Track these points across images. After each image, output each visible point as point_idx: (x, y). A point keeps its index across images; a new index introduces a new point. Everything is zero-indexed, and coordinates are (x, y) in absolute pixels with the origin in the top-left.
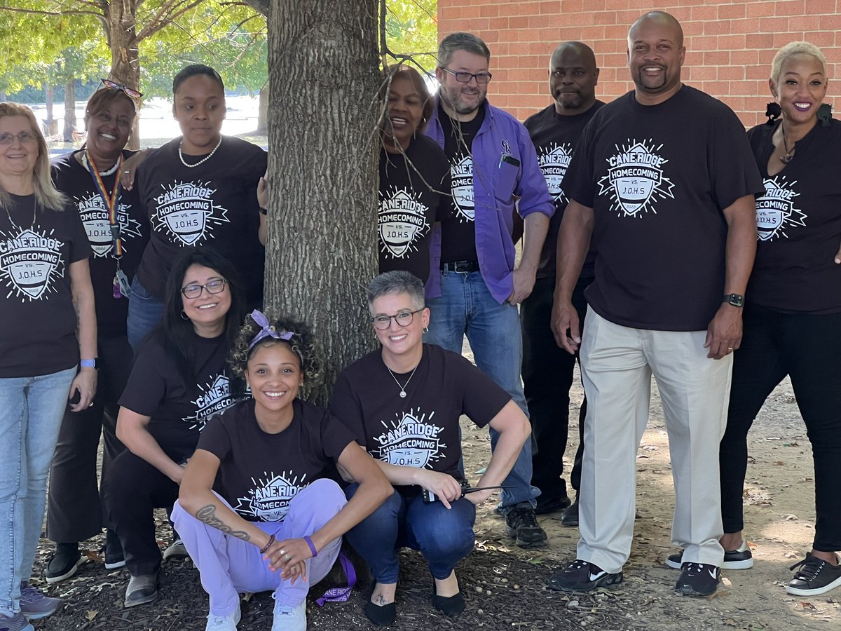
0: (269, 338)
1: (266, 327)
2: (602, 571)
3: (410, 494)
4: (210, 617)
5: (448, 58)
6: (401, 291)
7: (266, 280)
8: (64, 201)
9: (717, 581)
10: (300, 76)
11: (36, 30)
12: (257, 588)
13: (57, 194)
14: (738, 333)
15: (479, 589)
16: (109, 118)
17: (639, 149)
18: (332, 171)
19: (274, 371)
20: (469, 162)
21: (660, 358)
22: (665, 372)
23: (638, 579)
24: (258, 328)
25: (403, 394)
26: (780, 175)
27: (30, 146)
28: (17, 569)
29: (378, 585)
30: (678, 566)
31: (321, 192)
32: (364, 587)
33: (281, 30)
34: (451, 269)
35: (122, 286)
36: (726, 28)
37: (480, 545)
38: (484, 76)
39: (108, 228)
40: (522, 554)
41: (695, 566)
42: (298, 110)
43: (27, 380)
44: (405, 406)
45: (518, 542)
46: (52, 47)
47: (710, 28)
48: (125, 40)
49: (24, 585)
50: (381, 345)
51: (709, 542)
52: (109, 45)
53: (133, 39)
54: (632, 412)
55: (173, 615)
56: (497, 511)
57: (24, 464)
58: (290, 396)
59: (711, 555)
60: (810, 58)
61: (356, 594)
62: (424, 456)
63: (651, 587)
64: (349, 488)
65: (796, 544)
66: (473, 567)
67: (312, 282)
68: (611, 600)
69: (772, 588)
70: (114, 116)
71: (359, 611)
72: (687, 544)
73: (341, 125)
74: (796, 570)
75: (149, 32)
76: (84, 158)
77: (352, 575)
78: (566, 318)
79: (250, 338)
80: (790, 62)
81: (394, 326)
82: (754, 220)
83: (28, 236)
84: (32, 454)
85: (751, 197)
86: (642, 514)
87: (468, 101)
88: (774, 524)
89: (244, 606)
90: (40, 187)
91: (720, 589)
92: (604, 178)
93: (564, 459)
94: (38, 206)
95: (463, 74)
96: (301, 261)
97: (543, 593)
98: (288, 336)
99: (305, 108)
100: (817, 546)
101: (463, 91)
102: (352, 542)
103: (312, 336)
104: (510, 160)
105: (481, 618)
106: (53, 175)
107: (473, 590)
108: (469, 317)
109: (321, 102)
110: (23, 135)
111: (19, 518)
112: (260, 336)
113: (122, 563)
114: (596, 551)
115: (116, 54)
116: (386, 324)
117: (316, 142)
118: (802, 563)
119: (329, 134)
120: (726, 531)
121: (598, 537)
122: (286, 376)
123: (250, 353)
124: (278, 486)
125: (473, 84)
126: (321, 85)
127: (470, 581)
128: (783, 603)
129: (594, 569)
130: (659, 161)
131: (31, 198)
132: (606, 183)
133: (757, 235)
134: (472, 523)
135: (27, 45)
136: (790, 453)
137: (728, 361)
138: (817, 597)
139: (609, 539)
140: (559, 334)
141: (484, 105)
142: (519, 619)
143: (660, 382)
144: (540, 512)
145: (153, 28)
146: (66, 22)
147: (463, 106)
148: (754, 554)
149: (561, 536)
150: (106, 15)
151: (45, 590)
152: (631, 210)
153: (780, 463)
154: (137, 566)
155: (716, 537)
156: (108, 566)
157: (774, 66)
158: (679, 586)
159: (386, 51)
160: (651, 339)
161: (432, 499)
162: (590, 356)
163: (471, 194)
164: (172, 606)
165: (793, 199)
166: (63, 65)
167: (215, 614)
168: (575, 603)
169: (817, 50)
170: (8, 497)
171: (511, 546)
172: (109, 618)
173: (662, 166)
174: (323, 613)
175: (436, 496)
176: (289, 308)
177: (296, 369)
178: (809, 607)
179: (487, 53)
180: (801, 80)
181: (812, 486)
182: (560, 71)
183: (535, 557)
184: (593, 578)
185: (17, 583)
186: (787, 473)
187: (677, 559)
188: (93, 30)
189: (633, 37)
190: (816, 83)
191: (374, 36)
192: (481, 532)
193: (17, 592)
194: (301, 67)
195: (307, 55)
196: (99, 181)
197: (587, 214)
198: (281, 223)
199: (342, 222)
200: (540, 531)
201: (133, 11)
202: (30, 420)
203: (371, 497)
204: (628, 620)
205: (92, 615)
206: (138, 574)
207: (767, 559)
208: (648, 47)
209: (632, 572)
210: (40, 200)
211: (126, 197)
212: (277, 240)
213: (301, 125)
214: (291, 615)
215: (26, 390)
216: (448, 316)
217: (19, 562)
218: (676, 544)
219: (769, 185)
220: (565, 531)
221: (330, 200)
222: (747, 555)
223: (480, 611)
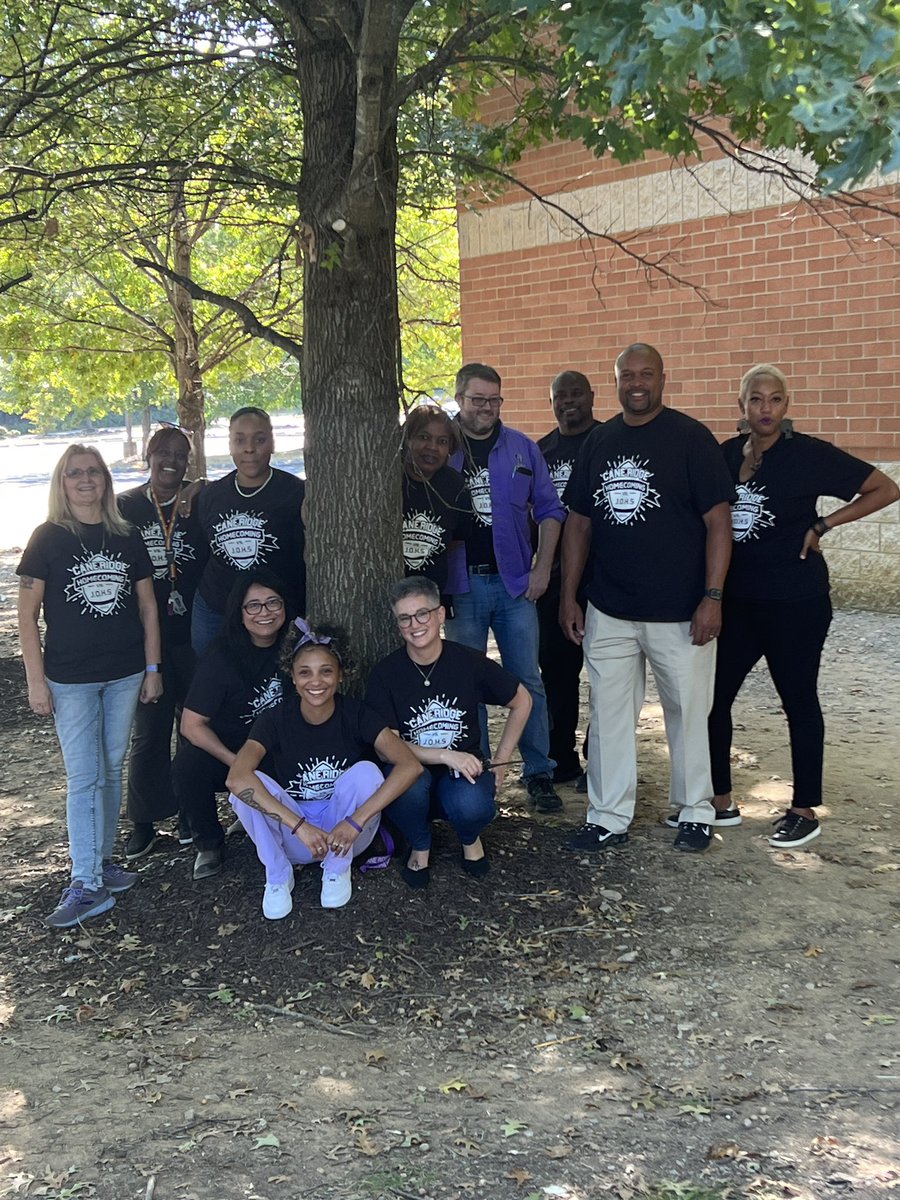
0: (310, 643)
1: (307, 633)
2: (608, 832)
3: (438, 773)
4: (268, 886)
5: (466, 384)
6: (419, 593)
7: (308, 589)
8: (129, 527)
9: (711, 837)
10: (330, 411)
11: (112, 366)
12: (308, 859)
13: (122, 521)
14: (718, 623)
15: (502, 852)
16: (168, 453)
17: (628, 464)
18: (360, 494)
19: (315, 672)
20: (486, 474)
21: (654, 646)
22: (658, 658)
23: (641, 838)
24: (301, 634)
25: (427, 683)
26: (751, 481)
27: (98, 480)
28: (99, 848)
29: (414, 852)
30: (676, 824)
31: (352, 513)
32: (402, 855)
33: (311, 371)
34: (475, 571)
35: (175, 605)
36: (713, 347)
37: (505, 811)
38: (496, 400)
39: (163, 554)
40: (541, 818)
41: (690, 825)
42: (330, 442)
43: (102, 684)
44: (431, 693)
45: (537, 808)
46: (127, 380)
47: (699, 347)
48: (191, 372)
49: (106, 863)
50: (406, 642)
51: (702, 804)
52: (176, 377)
53: (197, 372)
54: (630, 694)
55: (235, 885)
56: (519, 782)
57: (102, 758)
58: (330, 692)
59: (704, 815)
60: (771, 377)
61: (395, 860)
62: (450, 737)
63: (652, 844)
64: (386, 768)
65: (779, 802)
66: (497, 832)
67: (347, 591)
68: (617, 858)
69: (758, 842)
70: (172, 450)
71: (397, 875)
72: (683, 806)
73: (367, 454)
74: (779, 824)
75: (210, 366)
76: (148, 492)
77: (390, 844)
78: (571, 614)
79: (295, 642)
80: (755, 382)
81: (415, 624)
82: (730, 521)
83: (98, 559)
84: (109, 748)
85: (726, 504)
86: (646, 779)
87: (483, 422)
88: (760, 785)
89: (297, 875)
90: (108, 516)
91: (713, 843)
92: (599, 491)
93: (577, 732)
94: (107, 534)
95: (477, 399)
96: (337, 573)
97: (559, 853)
98: (327, 640)
99: (335, 440)
100: (795, 803)
101: (479, 413)
102: (390, 816)
103: (348, 638)
104: (521, 470)
105: (504, 877)
106: (119, 506)
107: (497, 853)
108: (492, 614)
109: (349, 434)
110: (92, 471)
111: (99, 804)
112: (303, 641)
113: (191, 840)
114: (604, 815)
115: (183, 385)
116: (408, 623)
117: (346, 470)
118: (783, 818)
119: (357, 461)
120: (716, 793)
121: (604, 802)
122: (327, 676)
123: (294, 656)
124: (322, 770)
125: (488, 407)
126: (348, 419)
127: (495, 845)
128: (767, 855)
129: (603, 831)
130: (646, 474)
131: (101, 526)
132: (601, 496)
133: (732, 535)
134: (493, 794)
135: (105, 380)
136: (774, 721)
137: (712, 647)
138: (796, 848)
139: (614, 804)
140: (567, 629)
141: (498, 424)
142: (538, 878)
143: (653, 666)
144: (557, 780)
145: (216, 360)
146: (138, 359)
147: (479, 427)
148: (743, 812)
149: (576, 801)
150: (172, 352)
151: (126, 866)
152: (622, 518)
153: (767, 730)
154: (202, 843)
155: (708, 799)
156: (182, 842)
157: (742, 386)
158: (677, 843)
159: (403, 386)
160: (644, 629)
161: (457, 776)
162: (592, 645)
163: (489, 502)
164: (234, 877)
165: (763, 502)
166: (139, 395)
167: (271, 883)
168: (586, 862)
169: (778, 372)
170: (89, 786)
171: (530, 812)
172: (180, 889)
173: (649, 479)
174: (366, 878)
175: (461, 774)
176: (328, 613)
177: (335, 669)
178: (790, 858)
179: (498, 380)
180: (764, 396)
181: (789, 751)
182: (560, 395)
183: (550, 821)
184: (602, 838)
185: (100, 861)
186: (773, 738)
187: (675, 818)
188: (162, 365)
189: (620, 367)
190: (777, 399)
191: (393, 375)
192: (505, 800)
193: (100, 870)
194: (330, 404)
195: (335, 393)
196: (159, 512)
197: (586, 522)
198: (318, 540)
199: (371, 539)
200: (557, 798)
201: (196, 347)
202: (107, 718)
203: (405, 776)
204: (633, 874)
205: (166, 887)
206: (204, 849)
207: (753, 816)
208: (633, 374)
209: (637, 832)
210: (108, 527)
211: (182, 524)
212: (315, 555)
213: (332, 455)
214: (337, 882)
215: (101, 693)
216: (474, 614)
217: (100, 843)
218: (673, 806)
219: (741, 491)
220: (579, 796)
221: (360, 518)
222: (736, 813)
223: (503, 871)
